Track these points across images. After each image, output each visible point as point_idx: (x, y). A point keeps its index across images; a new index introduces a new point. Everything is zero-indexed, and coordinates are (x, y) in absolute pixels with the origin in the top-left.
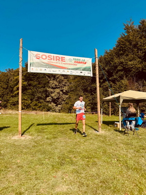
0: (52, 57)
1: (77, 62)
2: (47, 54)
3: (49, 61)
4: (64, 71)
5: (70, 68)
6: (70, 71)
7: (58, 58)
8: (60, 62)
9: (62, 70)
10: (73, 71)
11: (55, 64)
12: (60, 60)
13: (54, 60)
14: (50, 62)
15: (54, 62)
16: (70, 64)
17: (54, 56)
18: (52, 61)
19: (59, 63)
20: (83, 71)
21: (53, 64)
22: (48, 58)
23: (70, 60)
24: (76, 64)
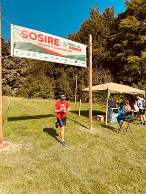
0: (44, 38)
1: (72, 48)
2: (38, 32)
3: (40, 42)
4: (57, 58)
5: (64, 54)
6: (64, 58)
7: (51, 40)
8: (54, 46)
9: (55, 57)
10: (67, 59)
11: (47, 48)
12: (54, 42)
13: (46, 42)
14: (40, 44)
15: (46, 45)
16: (64, 50)
17: (46, 37)
18: (44, 43)
19: (52, 47)
20: (78, 61)
21: (44, 47)
22: (38, 38)
23: (64, 44)
24: (71, 50)
